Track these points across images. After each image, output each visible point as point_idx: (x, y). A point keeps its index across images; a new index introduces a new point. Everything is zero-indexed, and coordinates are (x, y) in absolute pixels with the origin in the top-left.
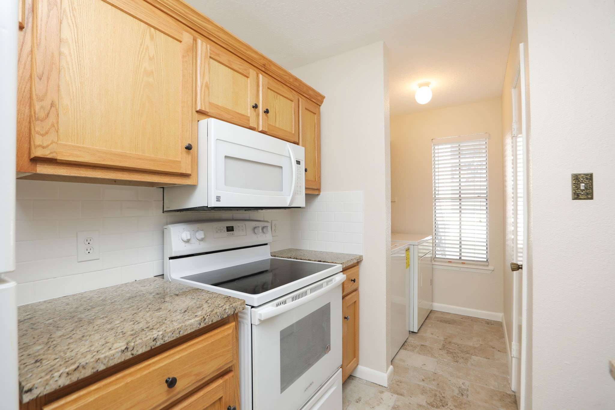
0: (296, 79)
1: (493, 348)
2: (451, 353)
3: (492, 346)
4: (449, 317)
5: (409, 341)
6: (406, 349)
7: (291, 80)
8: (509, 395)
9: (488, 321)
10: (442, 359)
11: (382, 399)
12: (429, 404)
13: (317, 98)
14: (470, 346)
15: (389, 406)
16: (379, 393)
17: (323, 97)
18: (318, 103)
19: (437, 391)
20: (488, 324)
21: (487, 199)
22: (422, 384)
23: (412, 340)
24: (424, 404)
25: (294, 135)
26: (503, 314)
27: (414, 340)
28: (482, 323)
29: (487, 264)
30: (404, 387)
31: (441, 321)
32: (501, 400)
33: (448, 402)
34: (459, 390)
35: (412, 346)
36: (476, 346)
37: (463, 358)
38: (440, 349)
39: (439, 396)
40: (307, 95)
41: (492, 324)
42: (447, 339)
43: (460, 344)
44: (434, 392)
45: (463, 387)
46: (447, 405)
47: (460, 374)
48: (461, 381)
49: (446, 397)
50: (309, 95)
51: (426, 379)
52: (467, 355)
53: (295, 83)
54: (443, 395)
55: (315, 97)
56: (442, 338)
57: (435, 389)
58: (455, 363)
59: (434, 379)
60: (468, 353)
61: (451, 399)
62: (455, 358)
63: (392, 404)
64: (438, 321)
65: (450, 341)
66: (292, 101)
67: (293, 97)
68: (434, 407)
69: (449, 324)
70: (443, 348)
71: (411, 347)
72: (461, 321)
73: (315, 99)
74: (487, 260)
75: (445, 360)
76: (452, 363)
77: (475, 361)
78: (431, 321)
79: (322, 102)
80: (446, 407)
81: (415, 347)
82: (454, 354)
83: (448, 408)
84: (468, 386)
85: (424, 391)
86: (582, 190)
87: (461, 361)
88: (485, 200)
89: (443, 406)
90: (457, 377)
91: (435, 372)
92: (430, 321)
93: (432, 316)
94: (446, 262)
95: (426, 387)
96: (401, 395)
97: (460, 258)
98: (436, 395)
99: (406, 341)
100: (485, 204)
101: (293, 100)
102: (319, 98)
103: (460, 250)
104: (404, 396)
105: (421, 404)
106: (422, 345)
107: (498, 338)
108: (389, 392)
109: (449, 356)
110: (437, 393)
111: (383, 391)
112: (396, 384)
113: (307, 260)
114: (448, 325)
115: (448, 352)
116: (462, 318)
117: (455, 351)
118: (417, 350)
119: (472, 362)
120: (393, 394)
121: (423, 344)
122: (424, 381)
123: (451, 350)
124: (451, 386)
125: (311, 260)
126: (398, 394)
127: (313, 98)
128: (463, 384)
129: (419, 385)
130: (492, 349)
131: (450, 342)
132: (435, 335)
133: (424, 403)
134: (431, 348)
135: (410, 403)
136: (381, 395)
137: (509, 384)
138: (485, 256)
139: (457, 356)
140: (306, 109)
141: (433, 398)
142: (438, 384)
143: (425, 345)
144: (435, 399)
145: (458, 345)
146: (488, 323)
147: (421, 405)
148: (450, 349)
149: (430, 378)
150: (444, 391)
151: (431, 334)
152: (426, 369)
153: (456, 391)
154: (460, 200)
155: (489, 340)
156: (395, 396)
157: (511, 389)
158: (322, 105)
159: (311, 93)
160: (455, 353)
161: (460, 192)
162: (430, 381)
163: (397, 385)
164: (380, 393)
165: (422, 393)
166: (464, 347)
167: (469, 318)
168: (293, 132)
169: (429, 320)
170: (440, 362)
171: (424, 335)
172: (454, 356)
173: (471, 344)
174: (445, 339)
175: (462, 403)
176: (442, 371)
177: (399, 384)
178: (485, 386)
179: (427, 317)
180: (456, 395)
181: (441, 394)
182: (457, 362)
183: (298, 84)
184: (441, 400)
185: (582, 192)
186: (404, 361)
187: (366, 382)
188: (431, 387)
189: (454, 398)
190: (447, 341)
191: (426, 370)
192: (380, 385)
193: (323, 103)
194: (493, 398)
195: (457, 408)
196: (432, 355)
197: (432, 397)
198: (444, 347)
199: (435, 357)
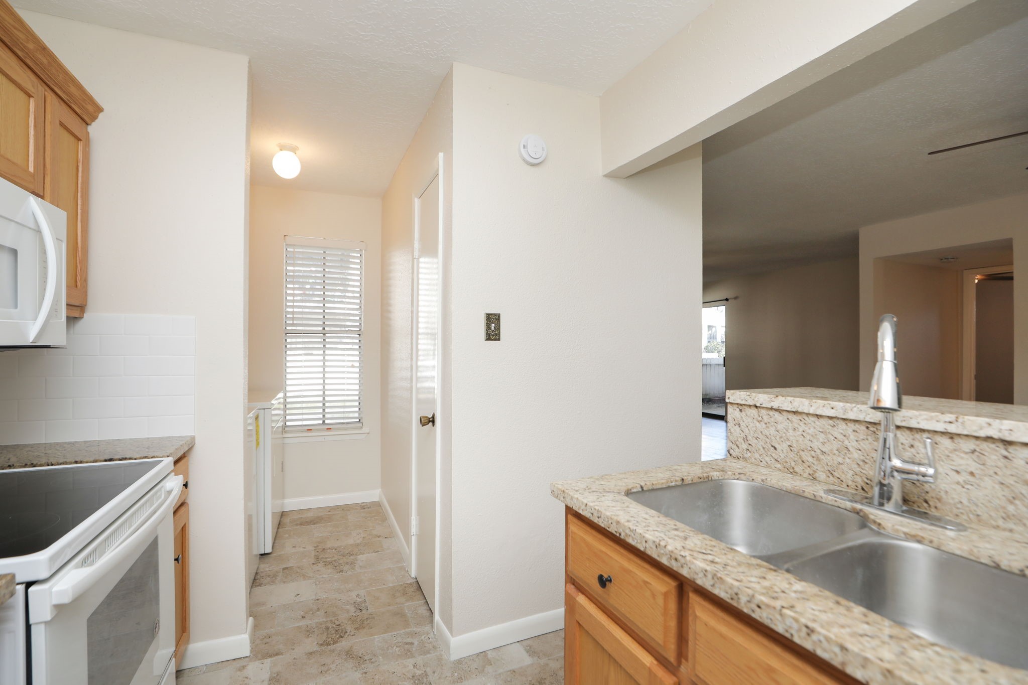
0: (44, 49)
1: (379, 537)
2: (330, 563)
3: (376, 535)
4: (310, 515)
5: (262, 571)
6: (260, 585)
7: (31, 46)
8: (411, 584)
9: (363, 504)
10: (321, 577)
11: (247, 678)
12: (322, 645)
13: (85, 105)
14: (351, 545)
15: (263, 681)
16: (238, 673)
17: (100, 110)
18: (85, 118)
19: (327, 621)
20: (364, 509)
21: (359, 335)
22: (303, 623)
23: (266, 567)
24: (315, 649)
25: (33, 176)
26: (380, 490)
27: (269, 566)
28: (356, 509)
29: (361, 425)
30: (278, 641)
31: (301, 524)
32: (404, 593)
33: (347, 628)
34: (355, 606)
35: (269, 576)
36: (359, 542)
37: (347, 563)
38: (313, 564)
39: (332, 627)
40: (64, 92)
41: (368, 508)
42: (317, 546)
43: (338, 547)
44: (323, 626)
45: (359, 600)
46: (346, 632)
47: (351, 585)
48: (353, 595)
49: (342, 624)
50: (68, 94)
51: (306, 613)
52: (351, 557)
53: (39, 56)
54: (337, 623)
55: (81, 102)
56: (310, 548)
57: (323, 621)
58: (339, 574)
59: (318, 608)
60: (352, 555)
61: (349, 623)
62: (338, 567)
63: (266, 676)
64: (297, 525)
65: (324, 547)
66: (30, 96)
67: (33, 86)
68: (330, 644)
69: (314, 524)
70: (318, 561)
71: (268, 579)
72: (329, 515)
73: (79, 107)
74: (360, 420)
75: (325, 576)
76: (336, 576)
77: (363, 561)
78: (286, 529)
79: (94, 118)
80: (346, 636)
81: (275, 576)
82: (334, 563)
83: (348, 636)
84: (364, 596)
85: (309, 632)
86: (493, 331)
87: (346, 568)
88: (358, 336)
89: (342, 637)
90: (348, 592)
91: (317, 598)
92: (284, 529)
93: (287, 520)
94: (302, 432)
95: (311, 624)
96: (277, 654)
97: (324, 422)
98: (327, 628)
99: (256, 573)
100: (357, 341)
101: (33, 95)
102: (90, 108)
103: (323, 410)
104: (282, 654)
105: (311, 651)
106: (284, 569)
107: (380, 522)
108: (255, 661)
109: (328, 569)
110: (329, 625)
111: (244, 664)
112: (263, 643)
113: (71, 463)
114: (313, 526)
115: (326, 564)
116: (329, 511)
117: (334, 559)
118: (279, 578)
119: (360, 564)
120: (263, 660)
121: (284, 566)
122: (305, 617)
123: (329, 560)
124: (343, 606)
125: (81, 462)
126: (270, 656)
127: (76, 103)
128: (357, 596)
129: (299, 627)
130: (378, 539)
131: (324, 549)
132: (300, 547)
133: (315, 647)
134: (298, 568)
135: (294, 659)
136: (242, 673)
137: (408, 571)
138: (357, 415)
139: (339, 564)
140: (62, 124)
141: (326, 634)
142: (326, 612)
143: (290, 567)
144: (328, 634)
145: (336, 549)
146: (363, 506)
147: (312, 653)
148: (326, 558)
149: (311, 610)
150: (336, 618)
151: (293, 547)
152: (301, 600)
153: (352, 609)
154: (324, 334)
155: (371, 529)
156: (268, 661)
157: (410, 577)
158: (93, 124)
159: (73, 90)
160: (335, 561)
161: (324, 323)
162: (312, 613)
163: (266, 644)
164: (240, 670)
165: (308, 635)
166: (344, 548)
167: (338, 508)
168: (31, 169)
169: (282, 528)
170: (319, 582)
171: (283, 553)
172: (336, 565)
173: (351, 541)
174: (315, 547)
175: (363, 621)
176: (326, 592)
177: (267, 640)
178: (383, 586)
179: (279, 524)
180: (354, 615)
181: (335, 623)
182: (341, 571)
183: (45, 61)
184: (337, 631)
185: (493, 332)
186: (263, 604)
187: (206, 668)
188: (317, 621)
189: (352, 620)
190: (318, 549)
191: (302, 602)
192: (234, 659)
193: (97, 121)
194: (394, 596)
195: (360, 629)
196: (305, 577)
197: (323, 633)
198: (317, 558)
199: (310, 577)
